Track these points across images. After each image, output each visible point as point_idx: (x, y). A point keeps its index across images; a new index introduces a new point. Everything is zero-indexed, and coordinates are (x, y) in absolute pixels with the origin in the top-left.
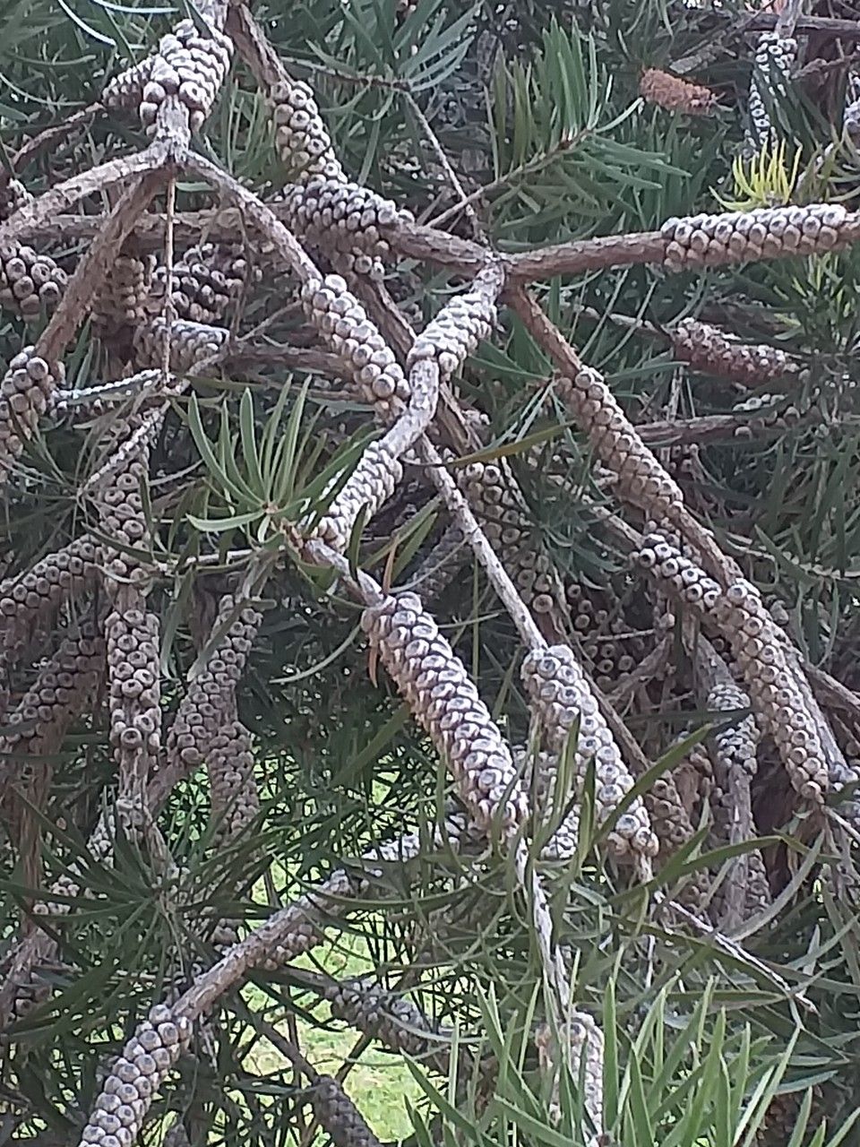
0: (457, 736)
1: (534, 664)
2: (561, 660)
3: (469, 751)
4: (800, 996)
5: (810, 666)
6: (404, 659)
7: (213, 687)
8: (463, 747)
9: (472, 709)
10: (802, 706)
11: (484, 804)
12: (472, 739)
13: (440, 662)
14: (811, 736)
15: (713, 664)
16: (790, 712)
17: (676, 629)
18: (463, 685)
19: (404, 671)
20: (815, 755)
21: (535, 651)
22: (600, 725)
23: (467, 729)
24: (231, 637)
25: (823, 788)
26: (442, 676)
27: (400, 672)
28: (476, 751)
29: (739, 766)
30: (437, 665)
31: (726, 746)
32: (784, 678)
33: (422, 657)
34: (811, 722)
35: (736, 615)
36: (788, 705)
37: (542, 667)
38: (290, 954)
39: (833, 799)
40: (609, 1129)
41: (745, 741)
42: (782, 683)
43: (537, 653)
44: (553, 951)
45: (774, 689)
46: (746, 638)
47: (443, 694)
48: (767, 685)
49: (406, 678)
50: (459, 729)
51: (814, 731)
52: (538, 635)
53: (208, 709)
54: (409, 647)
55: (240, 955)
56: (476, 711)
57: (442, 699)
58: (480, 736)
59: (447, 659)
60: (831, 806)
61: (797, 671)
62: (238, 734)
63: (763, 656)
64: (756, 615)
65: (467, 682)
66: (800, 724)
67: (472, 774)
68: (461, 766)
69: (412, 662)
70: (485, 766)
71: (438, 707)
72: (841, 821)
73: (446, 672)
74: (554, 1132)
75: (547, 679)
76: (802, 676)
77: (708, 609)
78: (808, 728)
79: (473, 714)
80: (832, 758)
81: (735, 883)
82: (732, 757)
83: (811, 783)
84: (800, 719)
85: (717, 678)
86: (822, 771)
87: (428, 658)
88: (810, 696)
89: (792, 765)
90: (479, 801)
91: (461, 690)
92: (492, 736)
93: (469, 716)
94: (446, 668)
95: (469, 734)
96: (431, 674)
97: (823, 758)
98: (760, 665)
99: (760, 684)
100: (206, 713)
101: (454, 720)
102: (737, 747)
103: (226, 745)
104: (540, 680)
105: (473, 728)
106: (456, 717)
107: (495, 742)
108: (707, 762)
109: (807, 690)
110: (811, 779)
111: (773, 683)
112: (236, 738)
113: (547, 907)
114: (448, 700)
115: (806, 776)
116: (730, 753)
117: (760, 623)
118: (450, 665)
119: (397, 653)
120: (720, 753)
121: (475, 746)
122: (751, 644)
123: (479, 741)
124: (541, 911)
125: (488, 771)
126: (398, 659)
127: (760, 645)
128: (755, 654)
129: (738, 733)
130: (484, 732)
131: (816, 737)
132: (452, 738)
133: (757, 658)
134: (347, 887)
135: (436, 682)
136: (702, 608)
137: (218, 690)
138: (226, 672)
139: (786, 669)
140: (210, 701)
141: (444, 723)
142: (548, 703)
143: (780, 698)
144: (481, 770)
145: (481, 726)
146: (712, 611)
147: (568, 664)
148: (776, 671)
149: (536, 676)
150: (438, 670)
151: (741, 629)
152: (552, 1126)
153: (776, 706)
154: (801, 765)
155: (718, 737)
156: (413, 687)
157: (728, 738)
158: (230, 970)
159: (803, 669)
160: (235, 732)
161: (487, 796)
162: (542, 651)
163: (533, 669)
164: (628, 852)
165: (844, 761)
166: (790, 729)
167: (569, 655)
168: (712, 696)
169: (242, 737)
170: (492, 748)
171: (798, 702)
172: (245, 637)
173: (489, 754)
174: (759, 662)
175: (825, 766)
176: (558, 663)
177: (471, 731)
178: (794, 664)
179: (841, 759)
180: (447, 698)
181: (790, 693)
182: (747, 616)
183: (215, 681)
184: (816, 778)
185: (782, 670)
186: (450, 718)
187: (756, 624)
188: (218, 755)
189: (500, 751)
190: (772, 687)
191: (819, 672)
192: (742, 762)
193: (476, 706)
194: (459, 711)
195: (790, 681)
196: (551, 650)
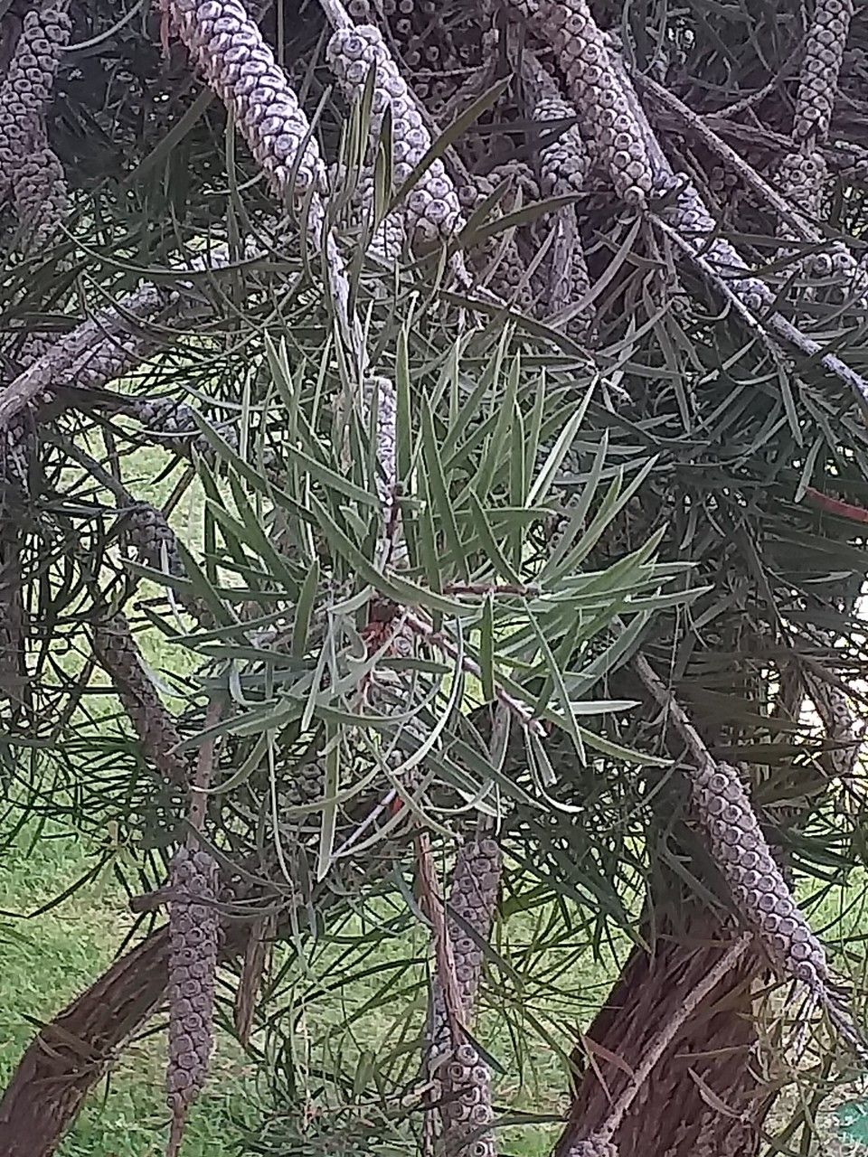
0: (251, 101)
1: (339, 43)
2: (368, 40)
3: (264, 116)
4: (613, 385)
5: (637, 73)
6: (196, 22)
7: (19, 108)
8: (258, 112)
9: (268, 74)
10: (626, 108)
11: (280, 170)
12: (268, 103)
13: (234, 24)
14: (635, 140)
15: (539, 79)
16: (614, 114)
17: (501, 44)
18: (258, 48)
19: (196, 35)
20: (639, 159)
21: (341, 31)
22: (409, 107)
23: (263, 94)
24: (37, 55)
25: (647, 194)
26: (236, 39)
27: (192, 37)
28: (272, 116)
29: (564, 181)
30: (230, 27)
31: (550, 160)
32: (608, 79)
33: (215, 20)
34: (635, 124)
35: (558, 12)
36: (611, 107)
37: (348, 47)
38: (103, 377)
39: (656, 205)
40: (402, 479)
41: (570, 155)
42: (605, 84)
43: (343, 33)
44: (351, 316)
45: (597, 90)
46: (568, 36)
47: (237, 57)
48: (589, 86)
49: (198, 42)
50: (253, 94)
51: (637, 134)
52: (344, 14)
53: (14, 130)
54: (200, 9)
55: (45, 366)
56: (272, 75)
57: (237, 62)
58: (275, 101)
59: (241, 22)
60: (654, 212)
61: (623, 78)
62: (49, 162)
63: (586, 56)
64: (578, 12)
65: (263, 45)
66: (624, 127)
67: (267, 140)
68: (256, 131)
69: (204, 24)
70: (281, 132)
71: (231, 72)
72: (665, 227)
73: (240, 35)
74: (344, 479)
75: (354, 60)
76: (628, 83)
77: (531, 13)
78: (632, 131)
79: (268, 78)
80: (658, 166)
81: (558, 299)
82: (556, 171)
83: (634, 188)
84: (623, 121)
85: (544, 94)
86: (645, 175)
87: (221, 21)
88: (636, 102)
89: (616, 170)
90: (274, 168)
91: (256, 54)
92: (289, 101)
93: (264, 80)
94: (240, 31)
95: (264, 99)
96: (224, 37)
97: (648, 163)
98: (583, 64)
99: (583, 87)
100: (12, 134)
101: (248, 84)
102: (563, 161)
103: (37, 173)
104: (346, 61)
105: (268, 91)
106: (250, 80)
107: (291, 106)
108: (533, 185)
109: (633, 96)
110: (635, 184)
111: (596, 84)
112: (47, 166)
113: (346, 274)
114: (242, 64)
115: (630, 181)
116: (554, 168)
117: (583, 20)
118: (244, 27)
119: (188, 15)
120: (544, 169)
121: (270, 111)
122: (574, 42)
123: (275, 106)
124: (339, 277)
125: (285, 136)
126: (189, 22)
127: (583, 43)
128: (577, 53)
129: (563, 147)
130: (280, 97)
131: (640, 140)
132: (247, 105)
133: (580, 57)
134: (156, 299)
135: (229, 46)
136: (526, 12)
137: (24, 111)
138: (32, 91)
139: (610, 69)
140: (15, 123)
141: (238, 88)
142: (355, 85)
143: (603, 100)
144: (277, 135)
145: (277, 91)
146: (536, 15)
147: (375, 44)
148: (599, 71)
149: (341, 56)
150: (231, 32)
151: (564, 26)
152: (342, 475)
153: (599, 108)
154: (624, 170)
155: (543, 153)
156: (206, 50)
157: (553, 152)
158: (35, 382)
159: (629, 75)
160: (45, 160)
161: (283, 162)
162: (348, 31)
163: (338, 50)
164: (438, 238)
165: (669, 169)
166: (613, 132)
167: (376, 34)
168: (538, 111)
169: (52, 165)
170: (288, 113)
171: (622, 104)
172: (51, 55)
173: (285, 119)
174: (581, 62)
175: (649, 170)
176: (365, 43)
177: (266, 95)
178: (620, 70)
179: (666, 166)
180: (241, 62)
181: (613, 93)
182: (569, 13)
183: (21, 101)
184: (639, 182)
185: (605, 70)
186: (244, 83)
187: (579, 21)
188: (28, 184)
189: (297, 116)
190: (595, 88)
191: (646, 78)
192: (566, 176)
193: (271, 70)
194: (253, 75)
195: (614, 82)
196: (358, 29)
